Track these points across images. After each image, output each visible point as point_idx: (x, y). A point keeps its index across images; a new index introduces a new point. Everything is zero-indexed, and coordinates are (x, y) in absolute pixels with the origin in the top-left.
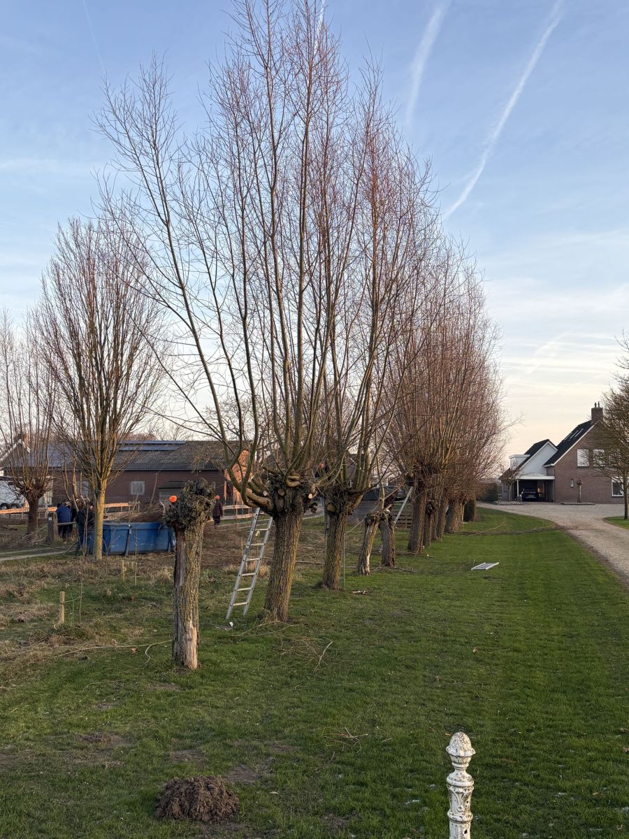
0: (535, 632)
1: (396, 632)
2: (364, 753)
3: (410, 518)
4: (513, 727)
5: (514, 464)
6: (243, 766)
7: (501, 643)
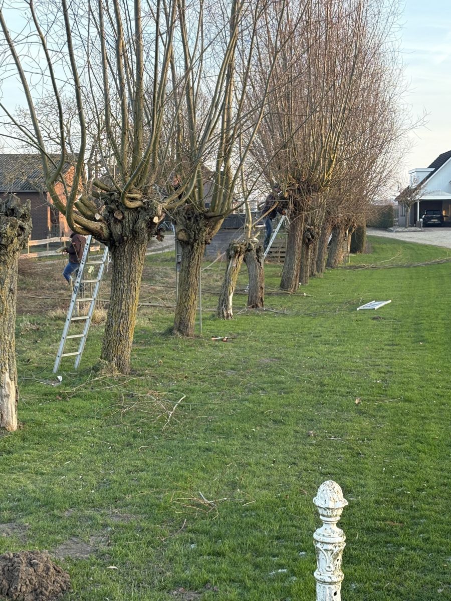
0: (431, 379)
1: (264, 383)
2: (222, 519)
3: (284, 250)
4: (401, 487)
5: (415, 180)
6: (74, 539)
7: (389, 393)
